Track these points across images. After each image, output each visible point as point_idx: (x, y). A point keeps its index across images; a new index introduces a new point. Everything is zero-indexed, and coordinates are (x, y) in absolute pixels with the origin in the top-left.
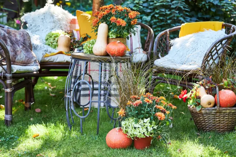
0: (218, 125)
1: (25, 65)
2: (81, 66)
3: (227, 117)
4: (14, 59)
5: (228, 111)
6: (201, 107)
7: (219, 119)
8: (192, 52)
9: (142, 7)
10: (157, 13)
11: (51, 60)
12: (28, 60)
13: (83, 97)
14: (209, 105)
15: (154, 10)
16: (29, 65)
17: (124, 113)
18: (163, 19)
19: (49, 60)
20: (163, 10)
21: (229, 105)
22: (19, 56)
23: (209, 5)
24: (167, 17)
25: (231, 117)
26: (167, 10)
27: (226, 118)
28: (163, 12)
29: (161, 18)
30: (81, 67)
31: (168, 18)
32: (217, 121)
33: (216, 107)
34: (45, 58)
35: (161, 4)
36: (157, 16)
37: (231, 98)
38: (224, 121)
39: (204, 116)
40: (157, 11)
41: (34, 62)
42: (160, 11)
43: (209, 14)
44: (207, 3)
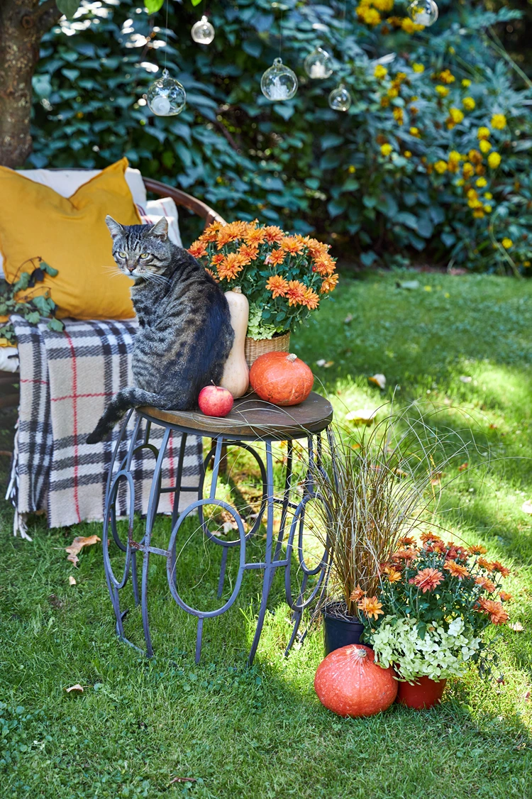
2: (48, 383)
10: (69, 66)
13: (58, 492)
15: (56, 51)
17: (381, 609)
18: (94, 90)
20: (89, 52)
23: (236, 33)
24: (107, 78)
26: (102, 52)
28: (89, 59)
29: (88, 85)
30: (48, 388)
31: (112, 83)
36: (71, 75)
40: (72, 57)
42: (80, 54)
43: (233, 63)
44: (227, 23)
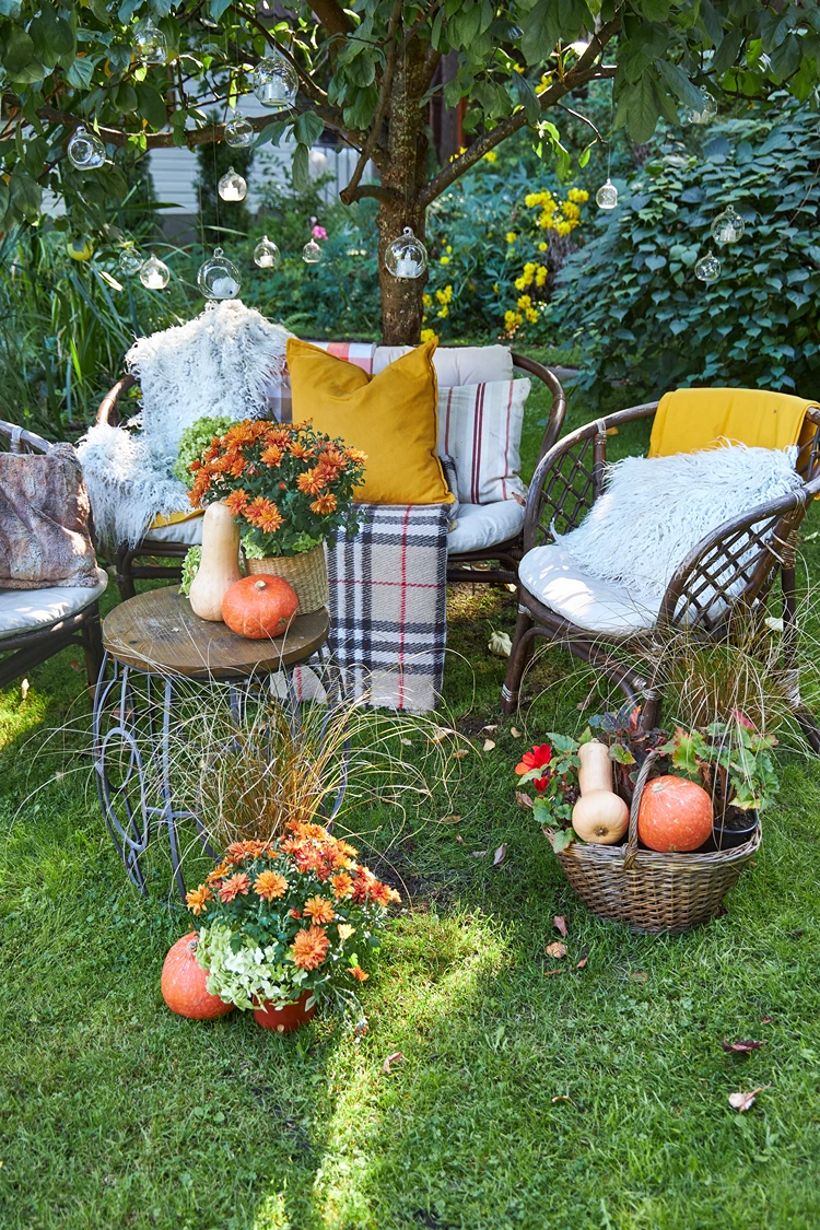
0: (638, 904)
1: (49, 584)
3: (670, 886)
4: (5, 571)
5: (672, 868)
6: (570, 838)
7: (642, 888)
8: (648, 542)
9: (673, 207)
11: (175, 538)
12: (53, 570)
14: (599, 835)
16: (60, 584)
19: (167, 537)
21: (672, 846)
22: (19, 562)
25: (687, 887)
27: (665, 885)
32: (633, 894)
33: (623, 848)
34: (155, 532)
35: (746, 193)
37: (680, 826)
38: (658, 894)
39: (584, 869)
41: (78, 574)
